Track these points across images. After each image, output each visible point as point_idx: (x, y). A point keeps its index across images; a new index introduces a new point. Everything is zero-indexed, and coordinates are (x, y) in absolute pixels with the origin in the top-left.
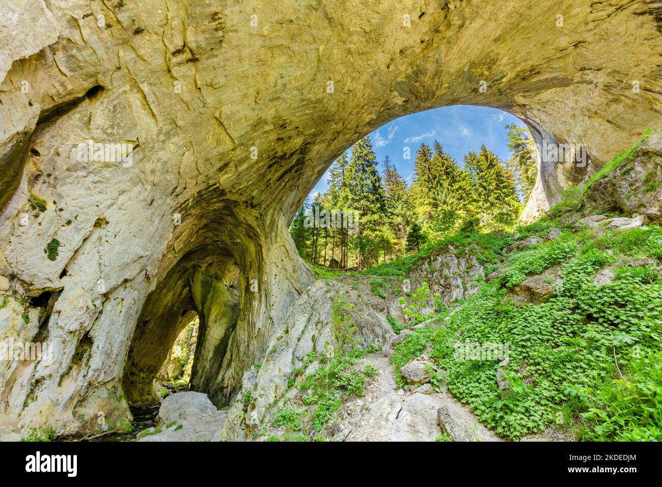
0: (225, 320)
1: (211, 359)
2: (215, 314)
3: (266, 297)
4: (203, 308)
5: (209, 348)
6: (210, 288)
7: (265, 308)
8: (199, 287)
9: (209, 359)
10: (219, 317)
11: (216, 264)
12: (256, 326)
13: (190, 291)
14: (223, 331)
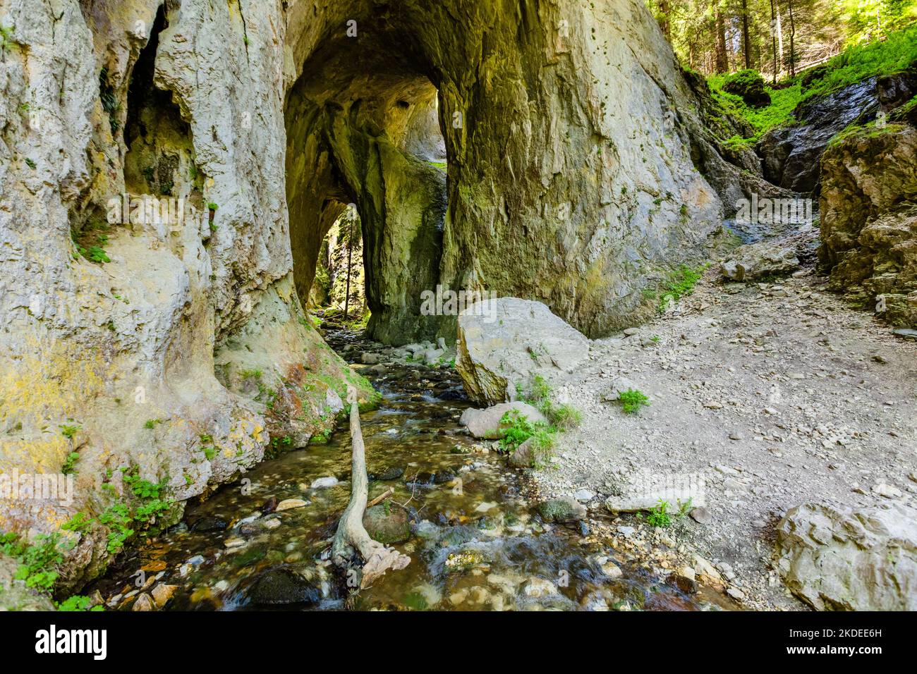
0: (416, 197)
1: (409, 262)
2: (395, 188)
3: (564, 95)
4: (364, 184)
5: (401, 245)
6: (367, 148)
7: (564, 125)
8: (347, 148)
9: (405, 263)
10: (404, 193)
11: (365, 104)
12: (545, 171)
13: (331, 158)
14: (419, 216)
